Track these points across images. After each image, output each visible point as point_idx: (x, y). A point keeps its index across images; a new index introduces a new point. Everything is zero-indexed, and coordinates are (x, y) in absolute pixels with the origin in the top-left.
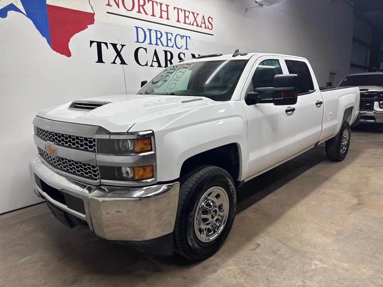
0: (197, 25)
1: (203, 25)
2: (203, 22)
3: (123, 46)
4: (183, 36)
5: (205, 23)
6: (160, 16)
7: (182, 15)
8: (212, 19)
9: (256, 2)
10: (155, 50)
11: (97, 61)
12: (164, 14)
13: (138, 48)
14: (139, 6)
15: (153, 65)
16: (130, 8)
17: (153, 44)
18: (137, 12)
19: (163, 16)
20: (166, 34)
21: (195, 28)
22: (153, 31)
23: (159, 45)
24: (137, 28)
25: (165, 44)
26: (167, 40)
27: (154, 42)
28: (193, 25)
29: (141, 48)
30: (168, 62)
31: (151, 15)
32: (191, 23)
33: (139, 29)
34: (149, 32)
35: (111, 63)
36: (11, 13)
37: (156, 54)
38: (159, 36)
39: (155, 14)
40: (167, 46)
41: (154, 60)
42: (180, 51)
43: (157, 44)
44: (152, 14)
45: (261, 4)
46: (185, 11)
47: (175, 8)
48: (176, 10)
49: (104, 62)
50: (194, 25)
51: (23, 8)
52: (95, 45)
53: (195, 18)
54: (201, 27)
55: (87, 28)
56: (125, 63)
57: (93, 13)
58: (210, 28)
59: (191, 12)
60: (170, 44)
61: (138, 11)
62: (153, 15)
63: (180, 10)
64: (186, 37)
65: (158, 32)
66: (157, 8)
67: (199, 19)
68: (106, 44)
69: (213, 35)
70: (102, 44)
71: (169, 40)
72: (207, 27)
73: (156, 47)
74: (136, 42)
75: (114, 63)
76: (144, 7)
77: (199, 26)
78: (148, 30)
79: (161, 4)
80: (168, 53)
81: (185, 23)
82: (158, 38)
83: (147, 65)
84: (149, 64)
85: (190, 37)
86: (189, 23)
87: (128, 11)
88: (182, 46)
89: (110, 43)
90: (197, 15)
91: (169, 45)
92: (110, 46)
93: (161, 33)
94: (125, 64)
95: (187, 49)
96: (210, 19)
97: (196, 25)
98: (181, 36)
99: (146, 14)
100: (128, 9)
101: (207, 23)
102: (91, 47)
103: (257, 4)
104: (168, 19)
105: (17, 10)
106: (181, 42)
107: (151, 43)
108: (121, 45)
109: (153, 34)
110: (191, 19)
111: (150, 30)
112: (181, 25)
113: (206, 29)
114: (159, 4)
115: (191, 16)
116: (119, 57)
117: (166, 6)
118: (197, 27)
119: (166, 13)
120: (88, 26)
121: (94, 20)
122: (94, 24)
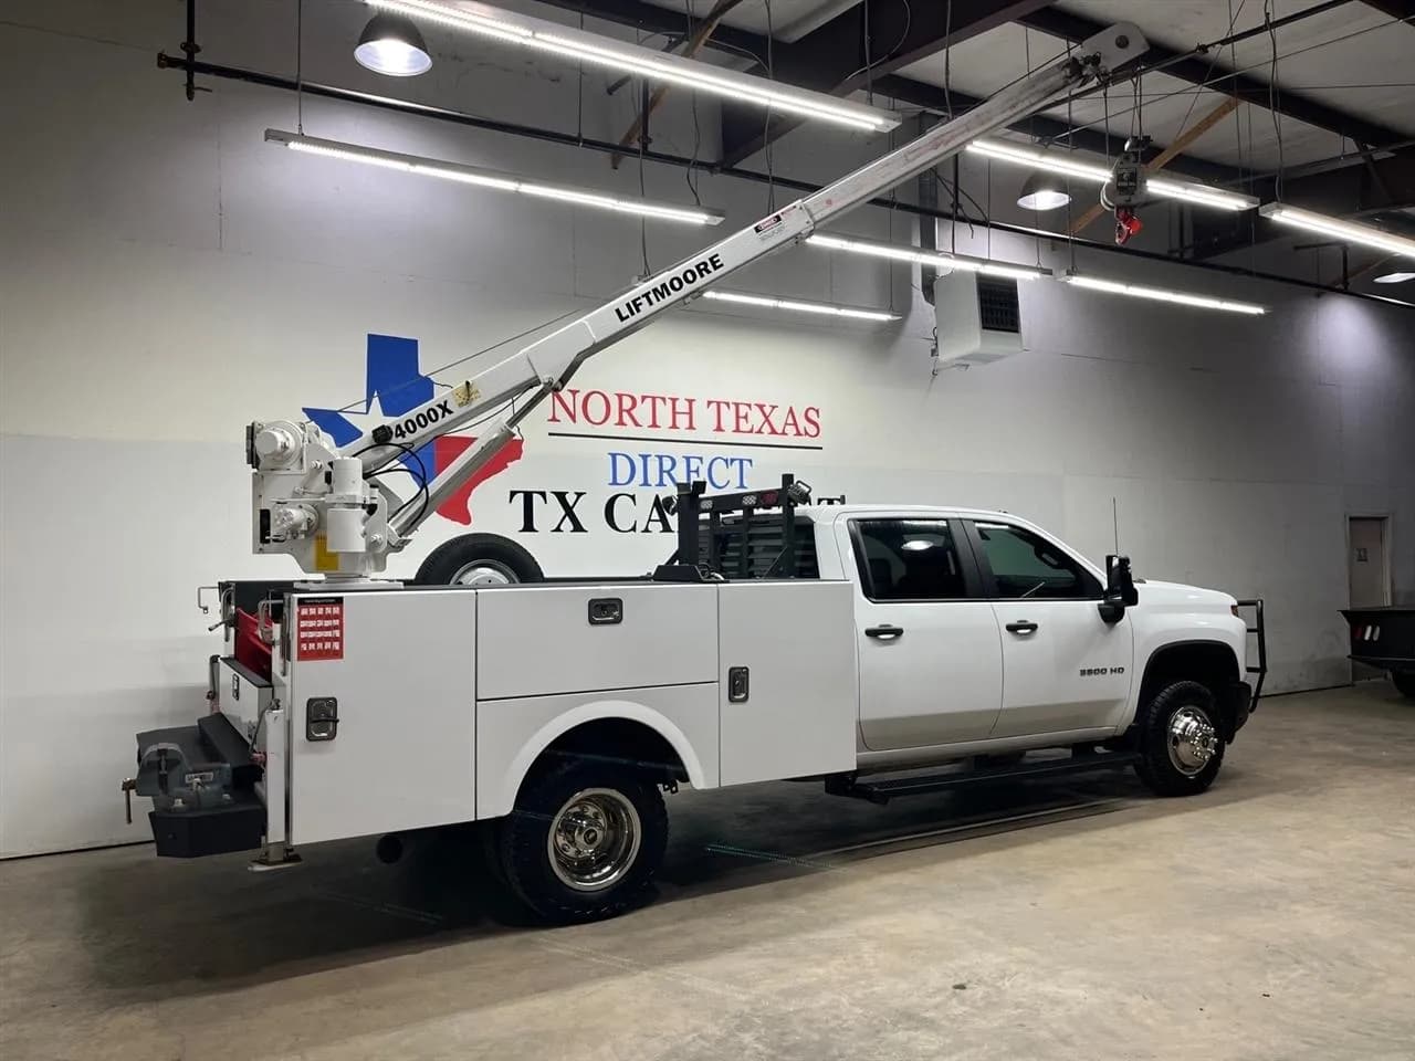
1: (791, 430)
2: (790, 421)
3: (579, 495)
4: (732, 460)
5: (795, 424)
6: (671, 425)
7: (728, 414)
8: (817, 411)
10: (657, 496)
11: (522, 527)
12: (683, 421)
13: (615, 495)
14: (621, 411)
15: (650, 530)
16: (600, 420)
17: (650, 485)
18: (616, 424)
19: (678, 424)
20: (684, 459)
21: (766, 438)
22: (653, 457)
23: (666, 486)
24: (614, 456)
26: (689, 470)
27: (653, 477)
28: (760, 432)
29: (622, 496)
31: (650, 428)
32: (756, 429)
33: (618, 457)
34: (642, 461)
35: (552, 531)
37: (657, 505)
38: (667, 464)
39: (659, 423)
41: (652, 518)
43: (661, 484)
44: (650, 424)
46: (737, 405)
47: (710, 403)
48: (714, 405)
49: (537, 529)
50: (763, 433)
52: (519, 497)
53: (767, 417)
54: (784, 433)
55: (507, 468)
57: (522, 439)
58: (813, 433)
59: (756, 405)
61: (617, 421)
62: (654, 425)
63: (723, 406)
64: (742, 461)
65: (664, 459)
66: (664, 410)
67: (778, 419)
68: (543, 494)
69: (820, 448)
70: (535, 495)
71: (693, 470)
72: (803, 432)
73: (659, 491)
74: (610, 484)
75: (558, 529)
76: (634, 412)
77: (777, 433)
78: (640, 458)
79: (674, 400)
81: (737, 430)
82: (666, 471)
83: (634, 529)
84: (640, 527)
85: (750, 461)
86: (748, 429)
87: (595, 426)
88: (729, 481)
89: (553, 492)
90: (770, 408)
92: (552, 499)
93: (673, 459)
94: (582, 530)
95: (742, 487)
96: (812, 414)
98: (726, 461)
99: (637, 424)
100: (595, 422)
101: (802, 423)
102: (511, 501)
104: (691, 427)
106: (726, 473)
107: (646, 483)
108: (576, 493)
109: (653, 465)
110: (756, 418)
111: (645, 457)
112: (728, 436)
113: (800, 437)
114: (669, 402)
115: (754, 413)
116: (570, 518)
117: (686, 402)
118: (772, 435)
119: (687, 416)
120: (509, 464)
121: (521, 452)
122: (519, 458)
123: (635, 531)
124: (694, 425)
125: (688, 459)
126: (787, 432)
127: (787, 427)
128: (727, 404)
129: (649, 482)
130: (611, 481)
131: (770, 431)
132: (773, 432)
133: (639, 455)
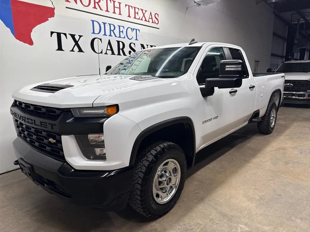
2: (151, 17)
3: (80, 36)
4: (134, 29)
5: (152, 19)
6: (113, 12)
7: (132, 11)
8: (158, 15)
9: (195, 2)
10: (109, 40)
11: (57, 48)
12: (117, 10)
13: (94, 38)
14: (95, 2)
15: (108, 53)
16: (87, 4)
17: (107, 35)
18: (93, 8)
19: (116, 12)
20: (118, 26)
21: (143, 22)
22: (107, 24)
23: (112, 36)
24: (93, 21)
25: (118, 36)
26: (120, 32)
27: (108, 33)
29: (97, 39)
31: (105, 11)
32: (141, 19)
35: (70, 51)
37: (109, 43)
38: (112, 28)
39: (109, 10)
40: (120, 37)
41: (108, 49)
42: (130, 41)
43: (110, 35)
45: (199, 4)
46: (135, 8)
47: (126, 5)
48: (127, 7)
49: (64, 50)
50: (143, 20)
52: (55, 35)
53: (144, 15)
55: (48, 20)
56: (83, 51)
57: (54, 7)
58: (157, 22)
59: (140, 9)
60: (122, 36)
62: (107, 11)
63: (130, 7)
64: (136, 30)
65: (111, 25)
66: (111, 5)
67: (147, 15)
68: (65, 34)
69: (159, 29)
70: (61, 34)
72: (154, 22)
73: (110, 38)
74: (92, 33)
75: (72, 50)
76: (99, 4)
78: (103, 24)
80: (121, 43)
81: (135, 18)
84: (104, 52)
85: (139, 30)
87: (85, 7)
88: (133, 37)
89: (69, 34)
90: (145, 11)
92: (69, 37)
93: (114, 26)
95: (137, 39)
96: (156, 15)
97: (145, 20)
98: (132, 29)
99: (101, 9)
100: (85, 5)
101: (154, 19)
102: (51, 37)
103: (195, 3)
106: (131, 34)
107: (105, 34)
108: (79, 35)
109: (107, 27)
110: (140, 15)
111: (104, 24)
112: (132, 19)
113: (153, 23)
114: (112, 2)
115: (140, 12)
116: (77, 46)
117: (118, 3)
118: (145, 21)
119: (119, 9)
120: (49, 19)
121: (54, 14)
122: (54, 17)
123: (102, 53)
124: (121, 13)
125: (119, 26)
126: (149, 21)
127: (150, 19)
128: (132, 7)
129: (106, 34)
130: (92, 32)
132: (146, 20)
133: (102, 22)
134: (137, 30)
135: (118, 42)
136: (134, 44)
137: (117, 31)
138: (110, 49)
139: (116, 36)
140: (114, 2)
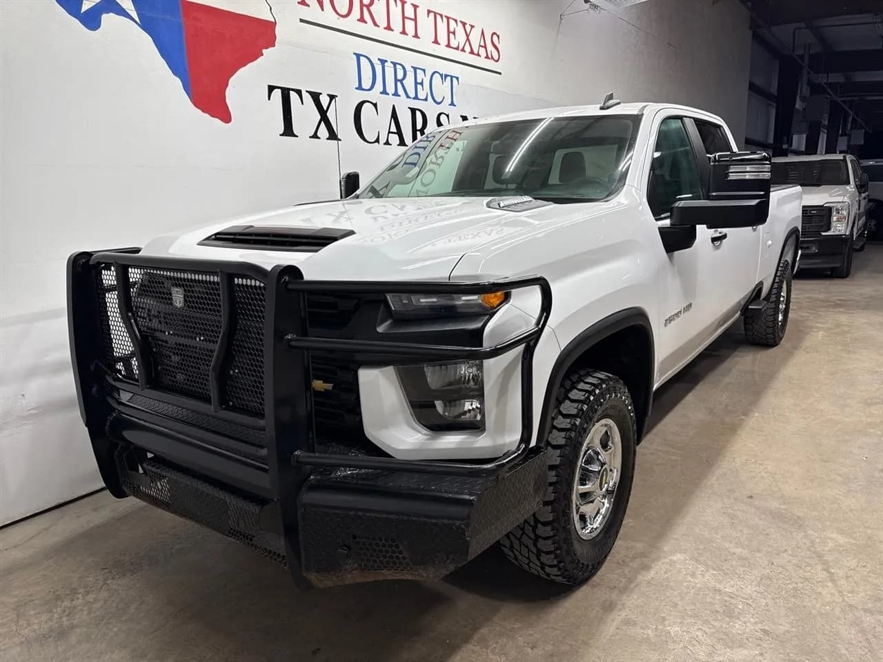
0: (472, 52)
1: (482, 51)
2: (482, 44)
3: (332, 97)
4: (446, 76)
5: (485, 47)
6: (401, 30)
7: (442, 28)
8: (498, 37)
10: (394, 106)
11: (282, 132)
12: (410, 25)
13: (361, 102)
14: (362, 5)
15: (390, 142)
16: (344, 12)
17: (388, 94)
18: (358, 20)
19: (407, 31)
20: (412, 70)
21: (466, 57)
22: (389, 62)
23: (399, 96)
24: (358, 56)
25: (412, 95)
26: (416, 83)
27: (391, 90)
28: (463, 50)
29: (367, 103)
30: (418, 133)
31: (385, 28)
32: (461, 48)
33: (361, 58)
34: (381, 66)
35: (310, 137)
36: (108, 19)
37: (394, 115)
38: (400, 76)
39: (392, 26)
40: (416, 98)
41: (391, 131)
42: (440, 109)
43: (396, 94)
44: (386, 25)
45: (596, 6)
46: (448, 18)
47: (429, 12)
48: (432, 15)
49: (296, 134)
50: (465, 51)
51: (133, 8)
52: (277, 94)
53: (468, 36)
54: (478, 55)
55: (263, 55)
56: (338, 138)
57: (273, 20)
58: (496, 57)
59: (460, 21)
60: (422, 95)
61: (359, 17)
62: (389, 28)
63: (438, 17)
64: (452, 77)
65: (398, 66)
66: (396, 10)
67: (475, 38)
68: (299, 92)
69: (500, 74)
70: (291, 92)
71: (419, 83)
72: (490, 56)
73: (395, 101)
74: (356, 88)
75: (315, 136)
76: (372, 9)
77: (474, 54)
78: (379, 62)
80: (418, 114)
81: (448, 46)
82: (399, 80)
83: (377, 141)
84: (383, 140)
85: (457, 78)
86: (456, 46)
87: (341, 18)
88: (444, 98)
89: (307, 91)
90: (470, 28)
91: (419, 97)
92: (307, 97)
93: (404, 68)
95: (452, 104)
96: (495, 38)
98: (441, 75)
99: (375, 24)
100: (341, 13)
101: (490, 47)
102: (269, 99)
103: (588, 5)
104: (416, 36)
105: (122, 12)
106: (441, 89)
107: (384, 92)
108: (328, 95)
109: (390, 71)
110: (460, 38)
111: (383, 62)
112: (441, 50)
113: (487, 60)
114: (399, 3)
115: (460, 30)
116: (324, 122)
117: (412, 6)
118: (471, 55)
119: (413, 23)
120: (264, 51)
121: (275, 38)
122: (273, 45)
123: (379, 143)
124: (419, 34)
125: (415, 69)
126: (480, 53)
127: (480, 48)
128: (441, 16)
129: (388, 91)
130: (357, 86)
131: (470, 51)
133: (379, 59)
134: (454, 79)
135: (413, 111)
136: (448, 116)
137: (409, 82)
138: (396, 131)
139: (408, 97)
140: (403, 3)
